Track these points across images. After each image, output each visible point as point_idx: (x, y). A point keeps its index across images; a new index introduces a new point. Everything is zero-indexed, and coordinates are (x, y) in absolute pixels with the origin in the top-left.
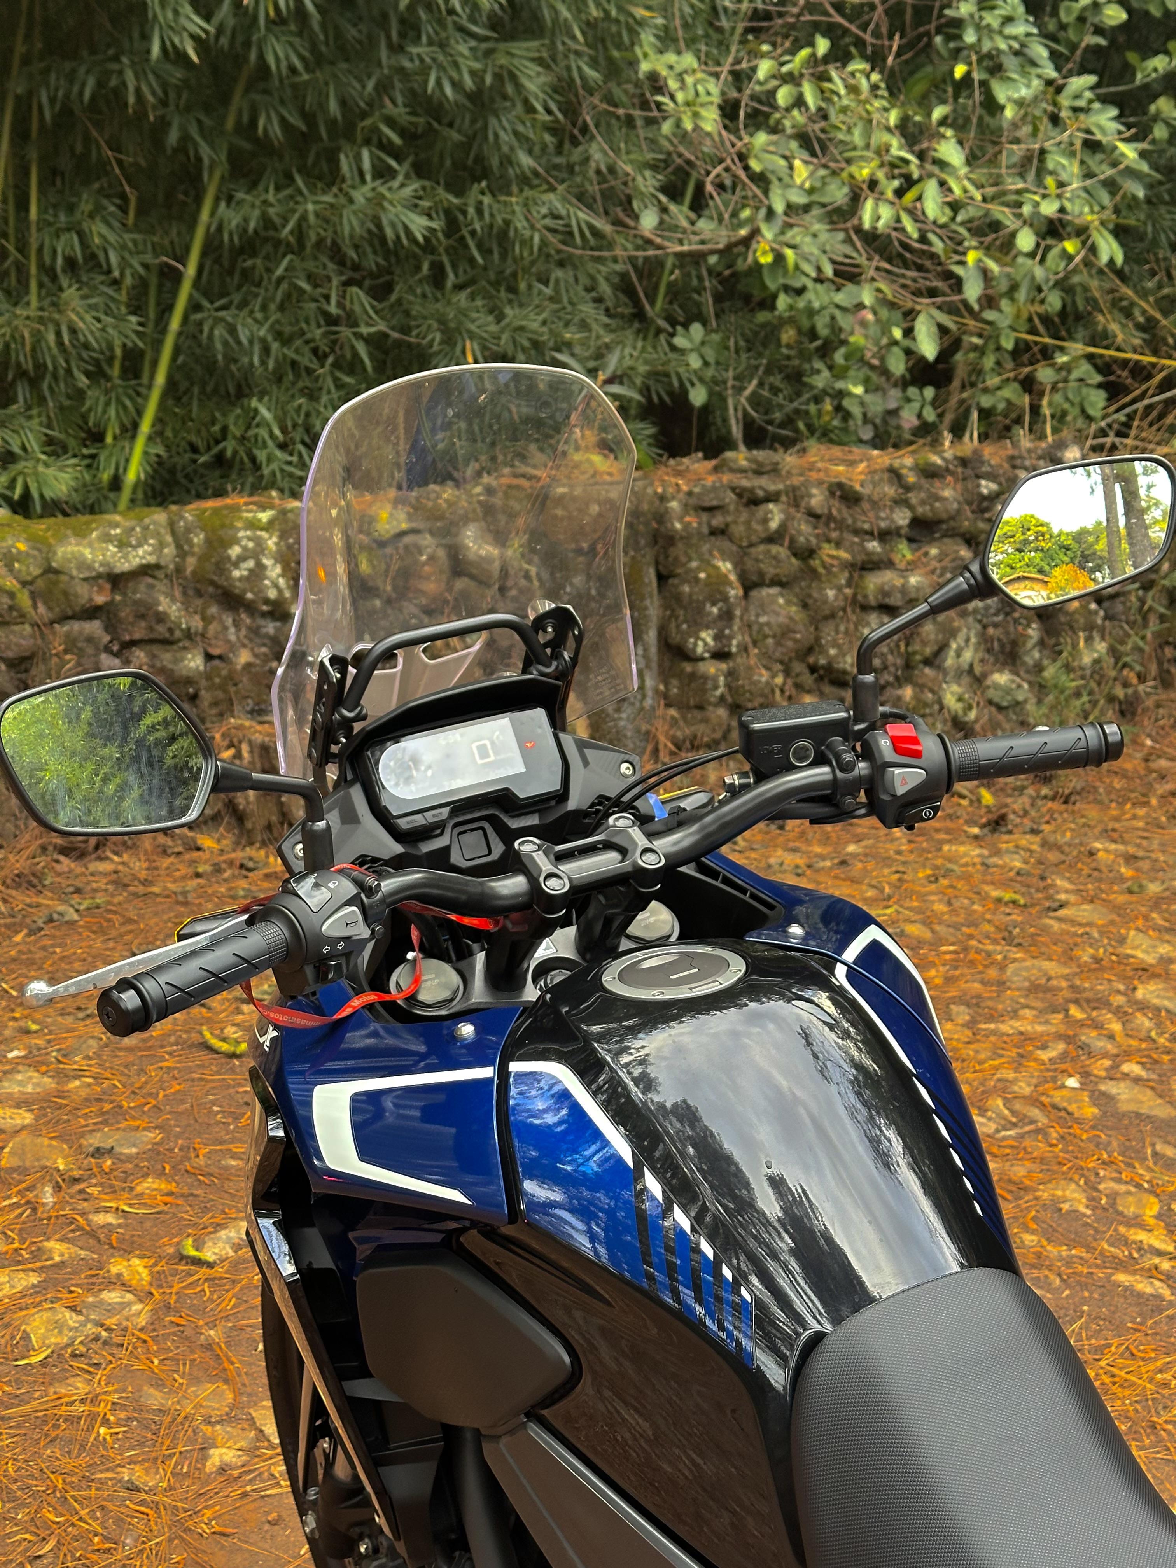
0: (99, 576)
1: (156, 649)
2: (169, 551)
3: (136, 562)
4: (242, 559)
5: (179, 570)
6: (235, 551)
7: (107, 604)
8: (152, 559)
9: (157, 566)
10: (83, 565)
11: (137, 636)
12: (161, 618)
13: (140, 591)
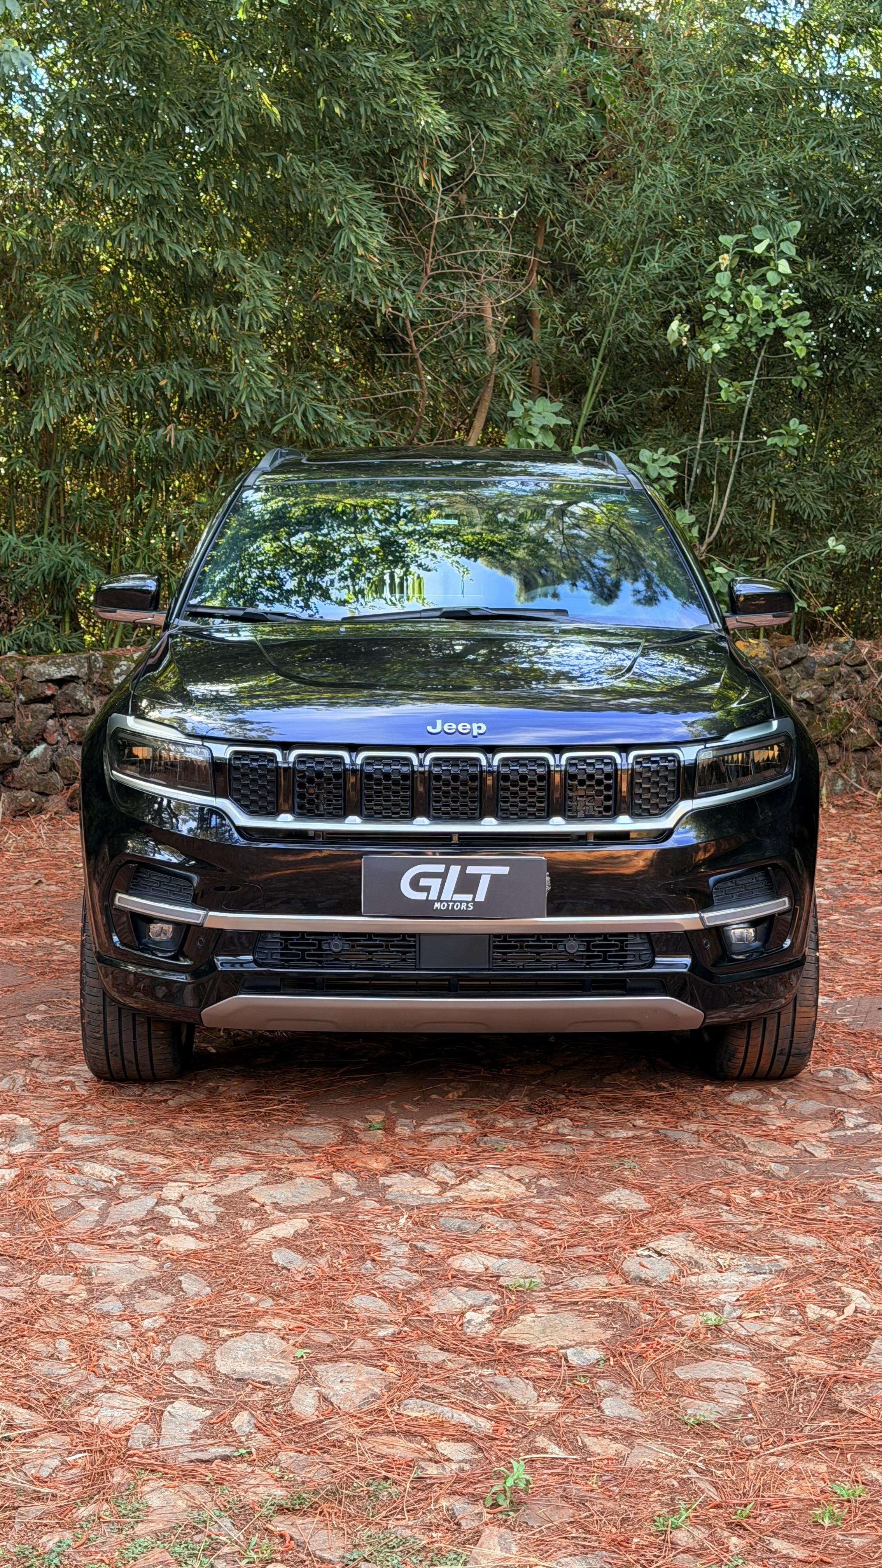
0: (47, 681)
1: (76, 718)
2: (85, 670)
3: (63, 675)
4: (120, 674)
5: (90, 680)
6: (117, 670)
7: (53, 696)
8: (74, 673)
9: (77, 677)
10: (41, 674)
11: (66, 711)
12: (77, 702)
13: (68, 688)
